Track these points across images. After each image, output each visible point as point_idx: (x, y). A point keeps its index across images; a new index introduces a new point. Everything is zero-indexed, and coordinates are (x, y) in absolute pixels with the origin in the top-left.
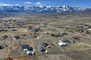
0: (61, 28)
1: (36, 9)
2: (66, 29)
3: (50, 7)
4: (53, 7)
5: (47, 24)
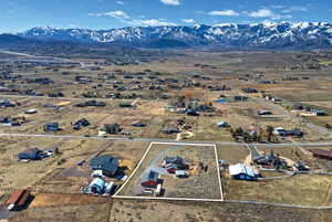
0: (301, 108)
1: (247, 34)
2: (318, 114)
3: (306, 25)
4: (316, 24)
5: (255, 91)
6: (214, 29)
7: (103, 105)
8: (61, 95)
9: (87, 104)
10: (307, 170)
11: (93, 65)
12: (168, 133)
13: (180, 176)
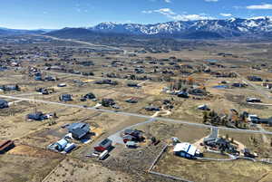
5: (260, 80)
6: (249, 21)
7: (116, 83)
8: (92, 74)
9: (104, 82)
10: (254, 157)
11: (133, 52)
12: (148, 110)
13: (130, 146)
